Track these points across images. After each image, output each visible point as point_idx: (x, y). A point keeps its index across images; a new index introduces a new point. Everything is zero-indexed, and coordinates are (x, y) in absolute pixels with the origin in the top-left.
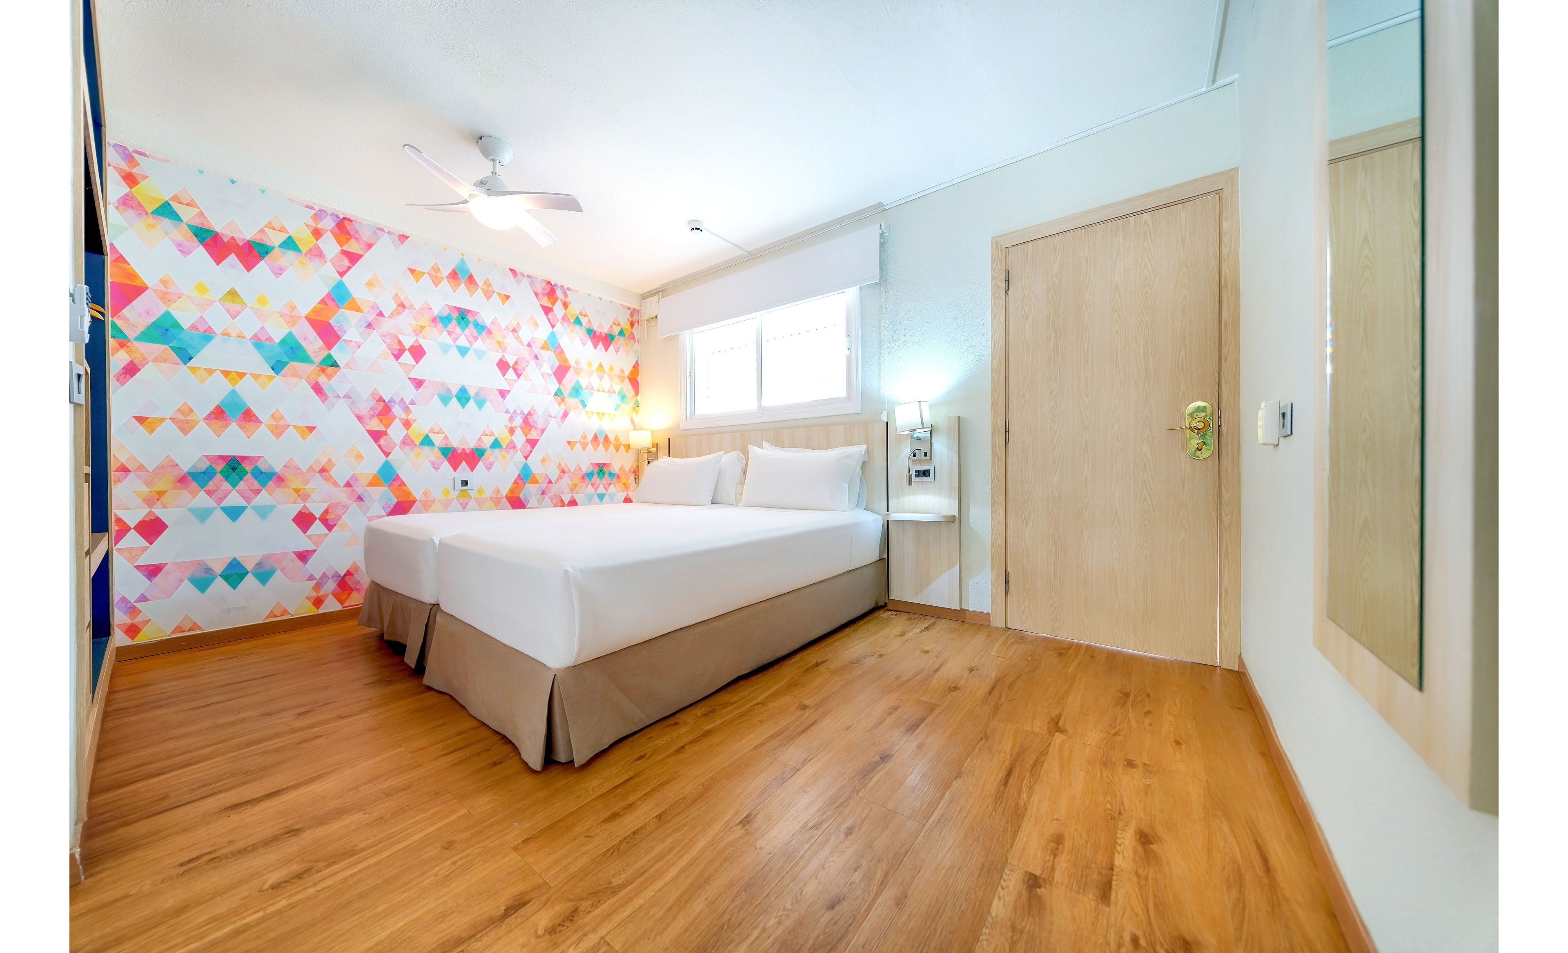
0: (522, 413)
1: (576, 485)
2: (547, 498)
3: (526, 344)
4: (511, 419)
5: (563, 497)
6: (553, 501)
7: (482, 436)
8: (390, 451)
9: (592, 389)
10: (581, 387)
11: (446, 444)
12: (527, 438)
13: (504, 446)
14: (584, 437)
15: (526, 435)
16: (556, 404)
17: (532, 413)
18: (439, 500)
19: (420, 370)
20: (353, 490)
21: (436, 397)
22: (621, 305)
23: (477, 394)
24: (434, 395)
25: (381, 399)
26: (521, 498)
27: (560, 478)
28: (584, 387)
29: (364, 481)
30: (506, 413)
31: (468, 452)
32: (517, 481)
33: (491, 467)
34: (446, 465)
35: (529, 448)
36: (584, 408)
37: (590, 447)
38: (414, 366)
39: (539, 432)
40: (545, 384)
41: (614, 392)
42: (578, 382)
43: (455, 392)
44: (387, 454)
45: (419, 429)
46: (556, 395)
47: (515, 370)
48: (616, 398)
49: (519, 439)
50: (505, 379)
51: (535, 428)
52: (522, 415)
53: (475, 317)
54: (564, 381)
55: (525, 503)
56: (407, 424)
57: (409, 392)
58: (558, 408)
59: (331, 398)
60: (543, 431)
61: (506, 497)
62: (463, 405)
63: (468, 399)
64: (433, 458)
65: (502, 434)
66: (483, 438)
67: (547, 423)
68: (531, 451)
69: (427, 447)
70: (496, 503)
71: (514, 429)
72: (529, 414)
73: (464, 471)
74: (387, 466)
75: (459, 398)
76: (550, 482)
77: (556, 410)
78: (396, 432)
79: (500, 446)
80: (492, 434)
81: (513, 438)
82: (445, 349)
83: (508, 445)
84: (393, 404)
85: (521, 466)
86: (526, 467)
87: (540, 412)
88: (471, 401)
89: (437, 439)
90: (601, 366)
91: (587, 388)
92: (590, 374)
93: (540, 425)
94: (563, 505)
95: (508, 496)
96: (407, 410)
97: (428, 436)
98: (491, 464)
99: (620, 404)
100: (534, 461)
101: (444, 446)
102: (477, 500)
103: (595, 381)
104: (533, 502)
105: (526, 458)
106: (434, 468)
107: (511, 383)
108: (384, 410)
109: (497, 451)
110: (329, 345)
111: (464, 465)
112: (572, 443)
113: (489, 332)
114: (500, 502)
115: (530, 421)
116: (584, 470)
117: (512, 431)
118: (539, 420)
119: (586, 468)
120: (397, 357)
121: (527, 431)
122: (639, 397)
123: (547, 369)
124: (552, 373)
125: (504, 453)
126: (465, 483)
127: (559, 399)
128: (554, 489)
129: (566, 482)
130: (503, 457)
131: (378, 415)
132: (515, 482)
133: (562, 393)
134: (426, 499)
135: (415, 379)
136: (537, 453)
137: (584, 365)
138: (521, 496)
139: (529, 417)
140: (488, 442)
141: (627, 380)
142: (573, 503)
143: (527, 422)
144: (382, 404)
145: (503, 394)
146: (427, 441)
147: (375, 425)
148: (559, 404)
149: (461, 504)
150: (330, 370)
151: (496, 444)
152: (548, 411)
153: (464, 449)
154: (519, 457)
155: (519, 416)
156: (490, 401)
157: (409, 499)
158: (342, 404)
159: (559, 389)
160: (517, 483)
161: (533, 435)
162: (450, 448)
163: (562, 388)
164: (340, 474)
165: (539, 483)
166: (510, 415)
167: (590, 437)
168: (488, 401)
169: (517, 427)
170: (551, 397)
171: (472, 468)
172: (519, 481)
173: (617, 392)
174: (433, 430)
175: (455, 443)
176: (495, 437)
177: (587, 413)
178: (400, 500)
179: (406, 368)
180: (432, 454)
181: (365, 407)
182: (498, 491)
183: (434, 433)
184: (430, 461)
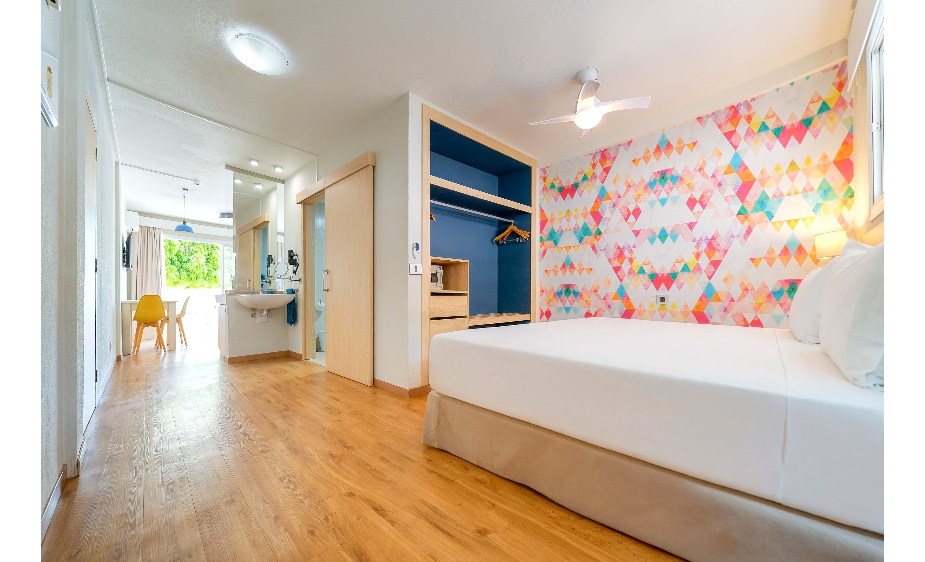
0: (707, 238)
1: (761, 304)
2: (729, 315)
3: (710, 176)
4: (698, 245)
5: (746, 316)
6: (736, 319)
7: (675, 263)
8: (622, 279)
9: (781, 195)
10: (767, 197)
11: (652, 272)
12: (711, 260)
13: (692, 269)
14: (771, 251)
15: (709, 257)
16: (740, 223)
17: (716, 237)
18: (647, 311)
19: (640, 224)
20: (607, 301)
21: (647, 240)
22: (822, 71)
23: (672, 231)
24: (645, 238)
25: (619, 248)
26: (705, 313)
27: (743, 296)
28: (770, 196)
29: (611, 296)
30: (693, 241)
31: (666, 276)
32: (702, 298)
33: (681, 287)
34: (652, 286)
35: (713, 269)
36: (770, 220)
37: (778, 262)
38: (635, 223)
39: (722, 253)
40: (728, 206)
41: (812, 189)
42: (764, 192)
43: (658, 233)
44: (621, 280)
45: (638, 263)
46: (739, 214)
47: (701, 203)
48: (815, 197)
49: (704, 262)
50: (693, 214)
51: (718, 250)
52: (707, 241)
53: (671, 173)
54: (748, 198)
55: (708, 318)
56: (631, 261)
57: (632, 240)
58: (742, 226)
59: (599, 252)
60: (726, 252)
61: (693, 312)
62: (663, 241)
63: (666, 236)
64: (645, 282)
65: (690, 259)
66: (676, 264)
67: (730, 242)
68: (714, 272)
69: (641, 274)
70: (685, 316)
71: (700, 254)
72: (713, 238)
73: (663, 291)
74: (621, 288)
75: (660, 237)
76: (732, 300)
77: (740, 228)
78: (626, 267)
79: (689, 270)
80: (683, 260)
81: (699, 262)
82: (652, 204)
83: (694, 268)
84: (624, 249)
85: (705, 286)
86: (710, 287)
87: (723, 234)
88: (669, 238)
89: (647, 268)
90: (793, 164)
91: (774, 196)
92: (778, 179)
93: (723, 247)
94: (747, 325)
95: (694, 311)
96: (631, 252)
97: (642, 267)
98: (682, 285)
99: (821, 201)
100: (717, 282)
101: (651, 273)
102: (671, 312)
103: (785, 185)
104: (715, 317)
105: (710, 278)
106: (645, 288)
107: (698, 215)
108: (620, 254)
109: (686, 273)
110: (598, 223)
111: (663, 286)
112: (756, 260)
113: (681, 179)
114: (688, 316)
115: (714, 245)
116: (771, 288)
117: (698, 256)
118: (722, 243)
119: (772, 285)
120: (626, 219)
121: (711, 254)
122: (852, 185)
123: (730, 191)
124: (735, 194)
125: (691, 275)
126: (663, 299)
127: (742, 217)
128: (736, 308)
129: (749, 301)
130: (691, 278)
131: (617, 257)
132: (700, 299)
133: (745, 210)
134: (640, 309)
135: (635, 231)
136: (721, 273)
137: (771, 172)
138: (705, 311)
139: (713, 241)
140: (679, 267)
141: (833, 167)
142: (757, 323)
143: (711, 247)
144: (619, 250)
145: (691, 226)
146: (642, 271)
147: (616, 264)
148: (742, 222)
149: (661, 315)
150: (598, 236)
151: (685, 268)
152: (731, 231)
153: (663, 274)
154: (704, 277)
155: (704, 241)
156: (682, 234)
157: (632, 309)
158: (603, 254)
159: (742, 207)
160: (702, 301)
161: (717, 257)
162: (654, 274)
163: (745, 205)
164: (602, 293)
165: (722, 302)
166: (696, 242)
167: (778, 250)
168: (680, 236)
169: (703, 251)
170: (734, 217)
171: (668, 288)
172: (704, 299)
173: (816, 187)
174: (645, 262)
175: (658, 270)
176: (685, 263)
177: (774, 224)
178: (627, 309)
179: (631, 225)
180: (644, 279)
181: (612, 254)
182: (687, 306)
183: (645, 264)
184: (643, 284)
